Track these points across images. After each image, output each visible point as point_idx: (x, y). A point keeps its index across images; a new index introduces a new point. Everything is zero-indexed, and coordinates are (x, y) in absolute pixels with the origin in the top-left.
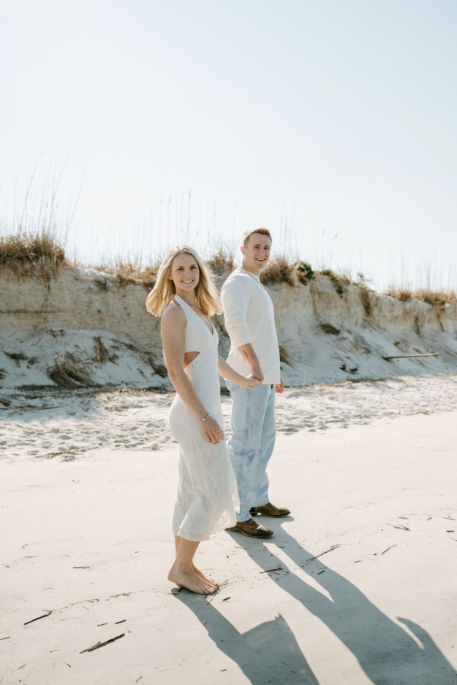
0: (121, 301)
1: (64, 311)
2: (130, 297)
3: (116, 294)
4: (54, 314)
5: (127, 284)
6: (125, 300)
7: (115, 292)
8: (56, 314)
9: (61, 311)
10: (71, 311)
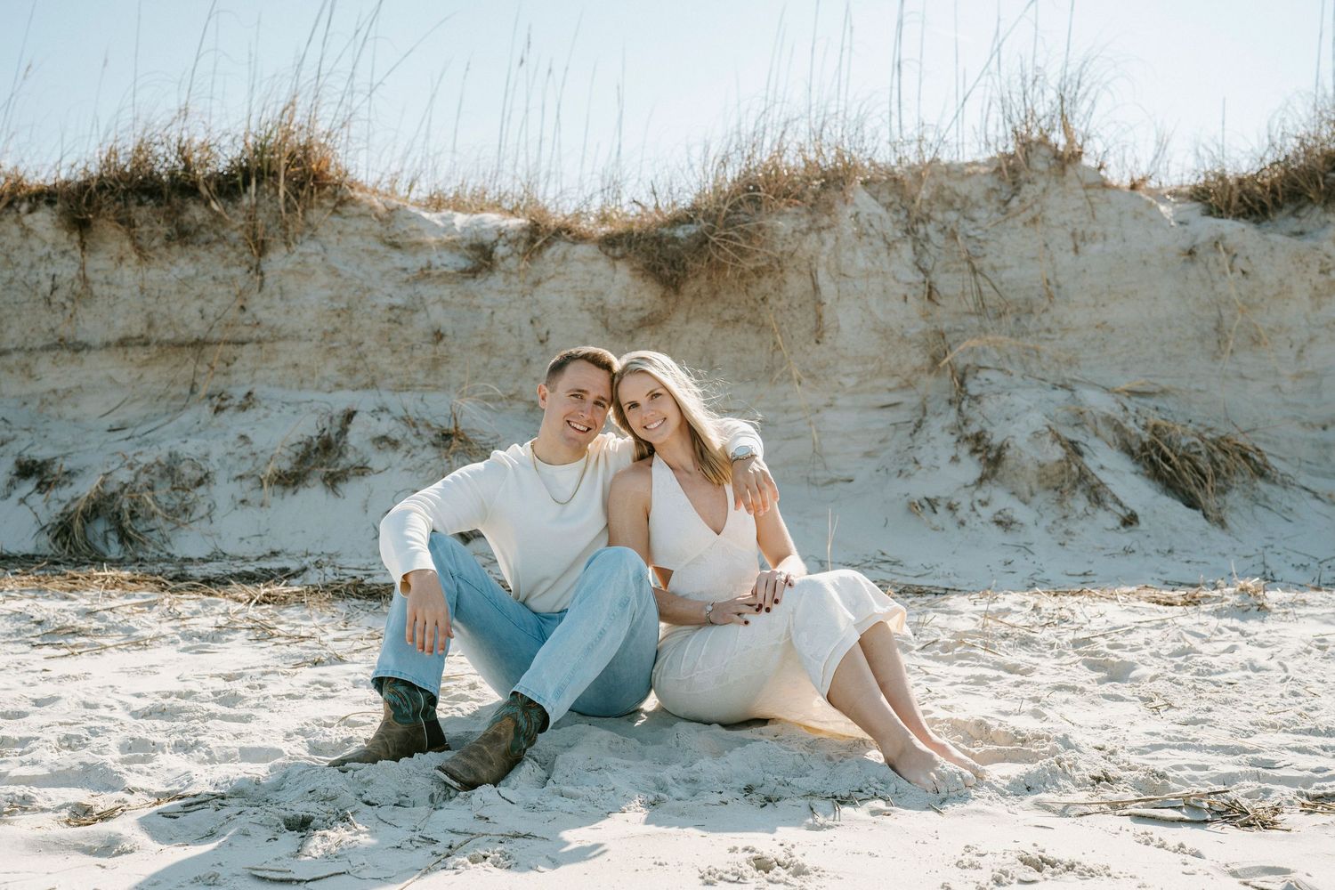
0: (528, 297)
1: (296, 337)
2: (552, 284)
3: (514, 279)
4: (257, 346)
5: (548, 243)
6: (540, 293)
7: (511, 273)
8: (267, 346)
9: (285, 338)
10: (318, 335)
